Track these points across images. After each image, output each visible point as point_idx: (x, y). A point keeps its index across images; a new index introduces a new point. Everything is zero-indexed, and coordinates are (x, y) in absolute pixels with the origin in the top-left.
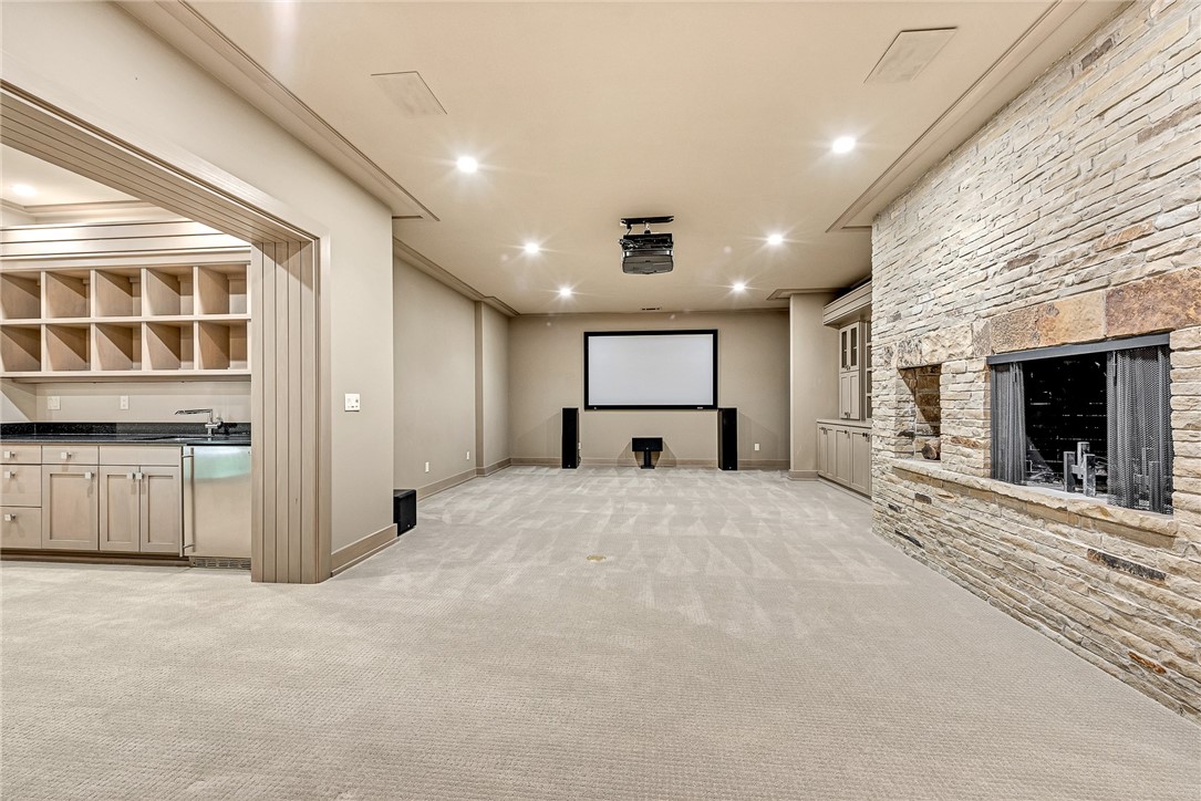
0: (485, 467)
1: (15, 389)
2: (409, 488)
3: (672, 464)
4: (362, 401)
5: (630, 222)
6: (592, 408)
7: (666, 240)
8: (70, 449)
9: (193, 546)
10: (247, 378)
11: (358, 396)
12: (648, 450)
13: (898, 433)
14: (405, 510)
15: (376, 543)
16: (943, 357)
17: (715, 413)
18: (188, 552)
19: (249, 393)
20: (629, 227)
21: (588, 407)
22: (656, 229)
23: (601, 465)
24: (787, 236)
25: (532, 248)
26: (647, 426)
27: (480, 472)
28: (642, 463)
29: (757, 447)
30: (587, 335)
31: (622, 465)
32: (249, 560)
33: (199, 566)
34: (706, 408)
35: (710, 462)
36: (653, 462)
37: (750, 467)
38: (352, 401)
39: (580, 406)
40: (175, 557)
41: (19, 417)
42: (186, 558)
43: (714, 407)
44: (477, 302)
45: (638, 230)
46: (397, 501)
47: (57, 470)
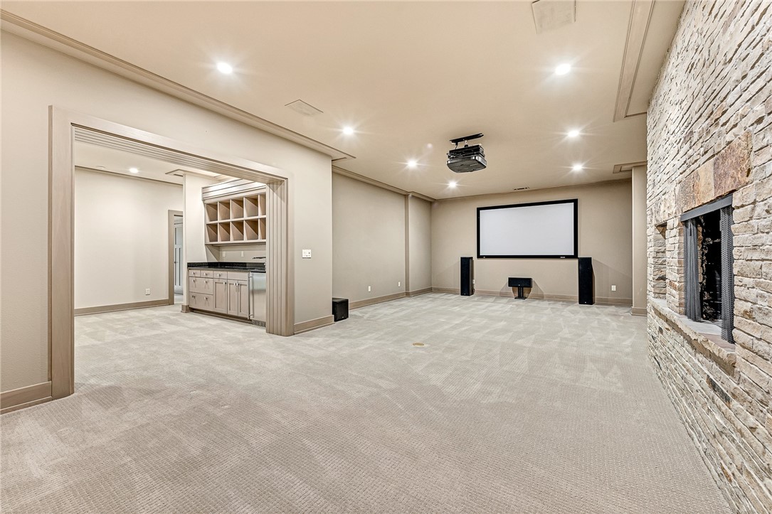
0: (410, 291)
1: (213, 249)
2: (344, 297)
3: (541, 297)
4: (312, 253)
5: (456, 141)
6: (482, 257)
7: (476, 150)
8: (220, 273)
9: (253, 315)
10: (265, 243)
11: (310, 251)
12: (521, 286)
13: (656, 277)
14: (340, 309)
15: (320, 323)
16: (667, 218)
17: (576, 262)
18: (251, 318)
19: (265, 250)
20: (457, 144)
21: (479, 256)
22: (471, 143)
23: (487, 294)
24: (582, 131)
25: (412, 164)
26: (520, 270)
27: (408, 294)
28: (517, 295)
29: (614, 288)
30: (479, 210)
31: (503, 295)
32: (265, 323)
33: (255, 324)
34: (568, 257)
35: (571, 297)
36: (526, 295)
37: (605, 303)
38: (306, 253)
39: (474, 256)
40: (246, 319)
41: (214, 260)
42: (251, 320)
43: (575, 256)
44: (405, 196)
45: (461, 146)
46: (334, 304)
47: (217, 281)
